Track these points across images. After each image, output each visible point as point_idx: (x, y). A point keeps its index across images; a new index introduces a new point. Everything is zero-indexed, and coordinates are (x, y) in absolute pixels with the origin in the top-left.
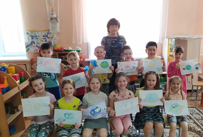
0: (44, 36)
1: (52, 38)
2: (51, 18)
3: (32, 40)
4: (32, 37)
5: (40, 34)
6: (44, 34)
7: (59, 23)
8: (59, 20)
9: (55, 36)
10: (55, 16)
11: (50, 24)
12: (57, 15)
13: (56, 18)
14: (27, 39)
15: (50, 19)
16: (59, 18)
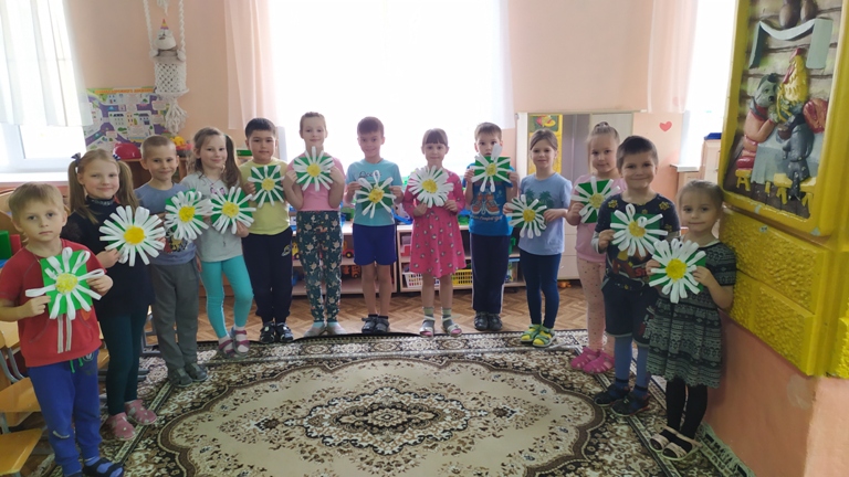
0: (139, 108)
1: (165, 112)
2: (160, 51)
3: (105, 120)
4: (105, 110)
5: (129, 102)
6: (140, 102)
7: (184, 65)
8: (182, 56)
9: (174, 106)
10: (170, 43)
11: (157, 69)
12: (178, 40)
13: (174, 51)
14: (91, 115)
15: (156, 53)
16: (183, 49)
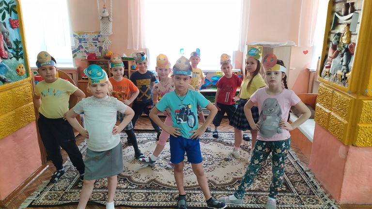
0: (93, 40)
1: (103, 42)
3: (80, 44)
4: (80, 40)
5: (89, 37)
6: (94, 37)
7: (112, 23)
8: (111, 19)
9: (107, 39)
10: (107, 14)
11: (101, 24)
12: (109, 13)
13: (108, 18)
14: (74, 42)
15: (101, 18)
16: (111, 17)
